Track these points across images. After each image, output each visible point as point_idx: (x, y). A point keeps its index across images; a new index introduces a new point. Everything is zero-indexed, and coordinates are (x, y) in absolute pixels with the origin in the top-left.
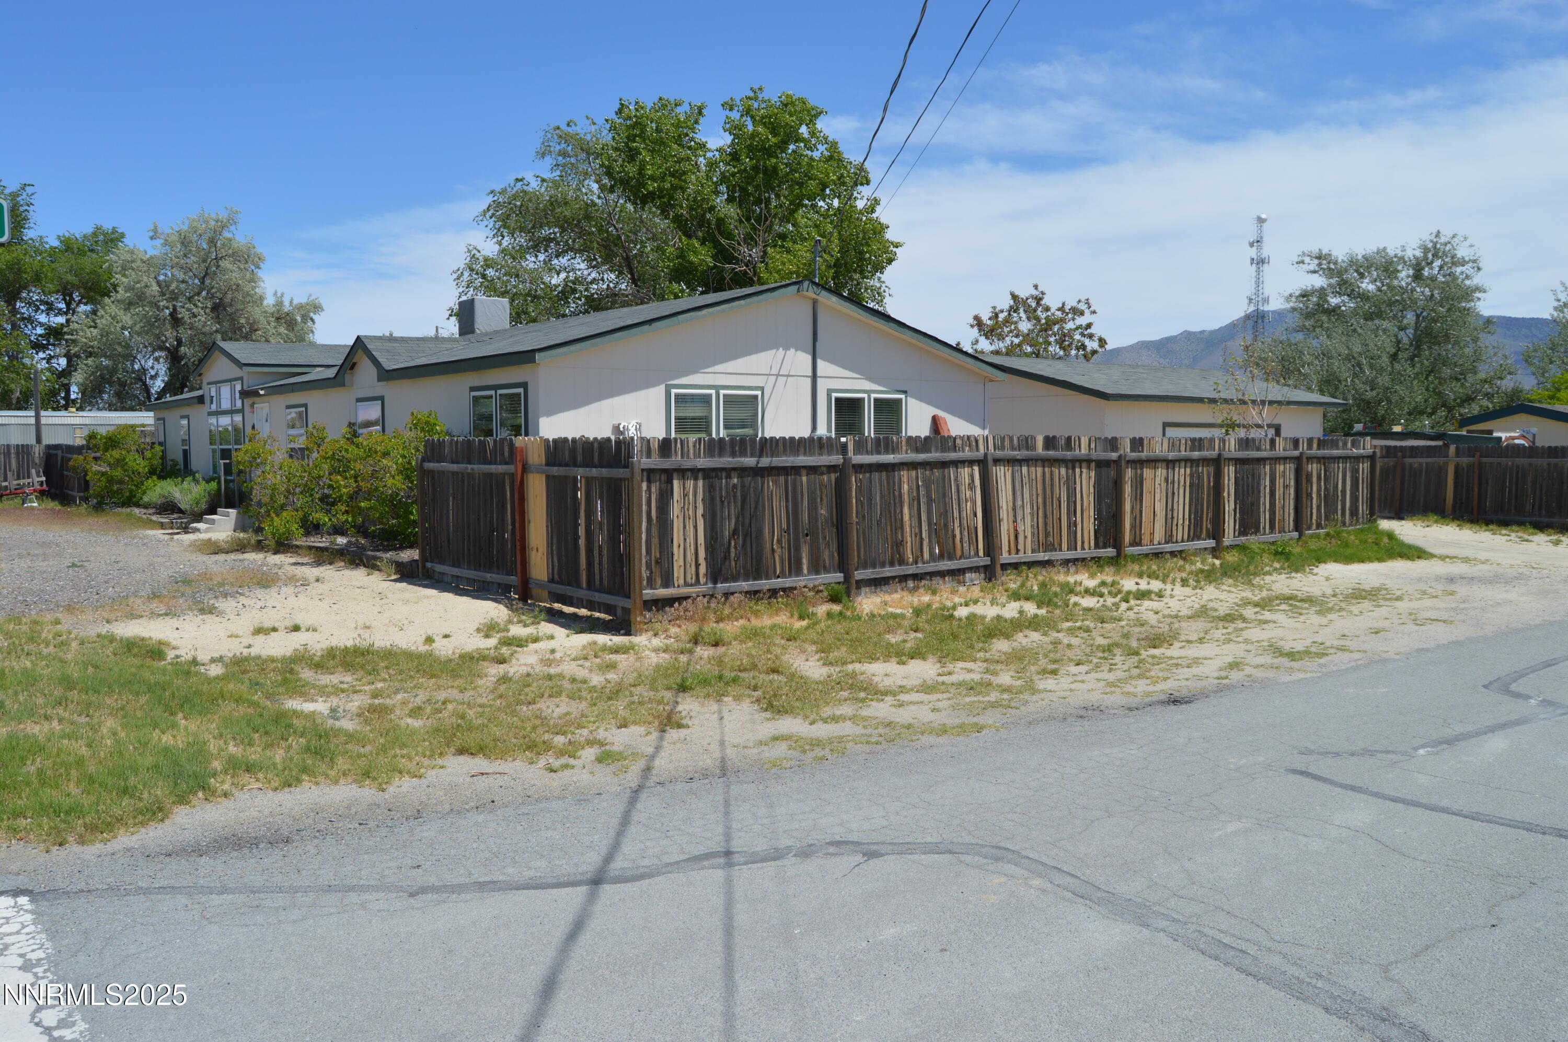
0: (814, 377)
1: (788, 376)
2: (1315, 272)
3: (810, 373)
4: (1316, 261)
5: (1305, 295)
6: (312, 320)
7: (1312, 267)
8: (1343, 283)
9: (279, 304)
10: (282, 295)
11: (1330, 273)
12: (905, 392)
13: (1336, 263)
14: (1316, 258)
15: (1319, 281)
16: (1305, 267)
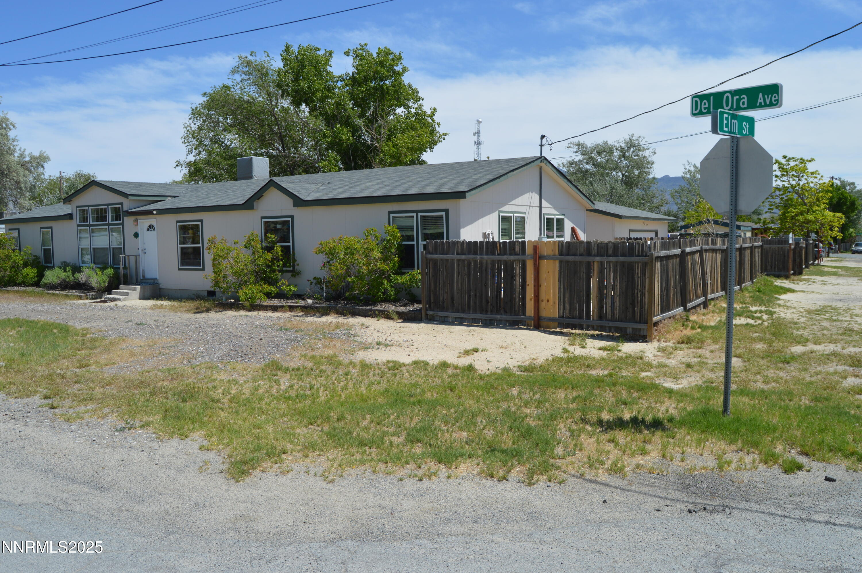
0: (540, 207)
1: (533, 206)
2: (576, 152)
3: (539, 206)
4: (577, 147)
5: (571, 163)
6: (43, 166)
7: (575, 150)
8: (591, 158)
9: (22, 155)
10: (25, 150)
11: (584, 153)
12: (564, 215)
13: (586, 148)
14: (577, 145)
15: (578, 158)
16: (572, 149)
